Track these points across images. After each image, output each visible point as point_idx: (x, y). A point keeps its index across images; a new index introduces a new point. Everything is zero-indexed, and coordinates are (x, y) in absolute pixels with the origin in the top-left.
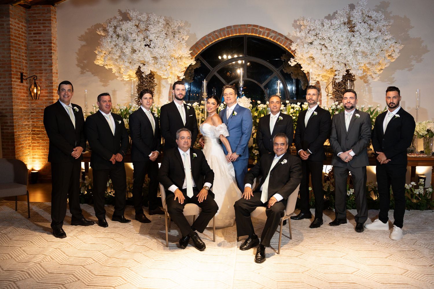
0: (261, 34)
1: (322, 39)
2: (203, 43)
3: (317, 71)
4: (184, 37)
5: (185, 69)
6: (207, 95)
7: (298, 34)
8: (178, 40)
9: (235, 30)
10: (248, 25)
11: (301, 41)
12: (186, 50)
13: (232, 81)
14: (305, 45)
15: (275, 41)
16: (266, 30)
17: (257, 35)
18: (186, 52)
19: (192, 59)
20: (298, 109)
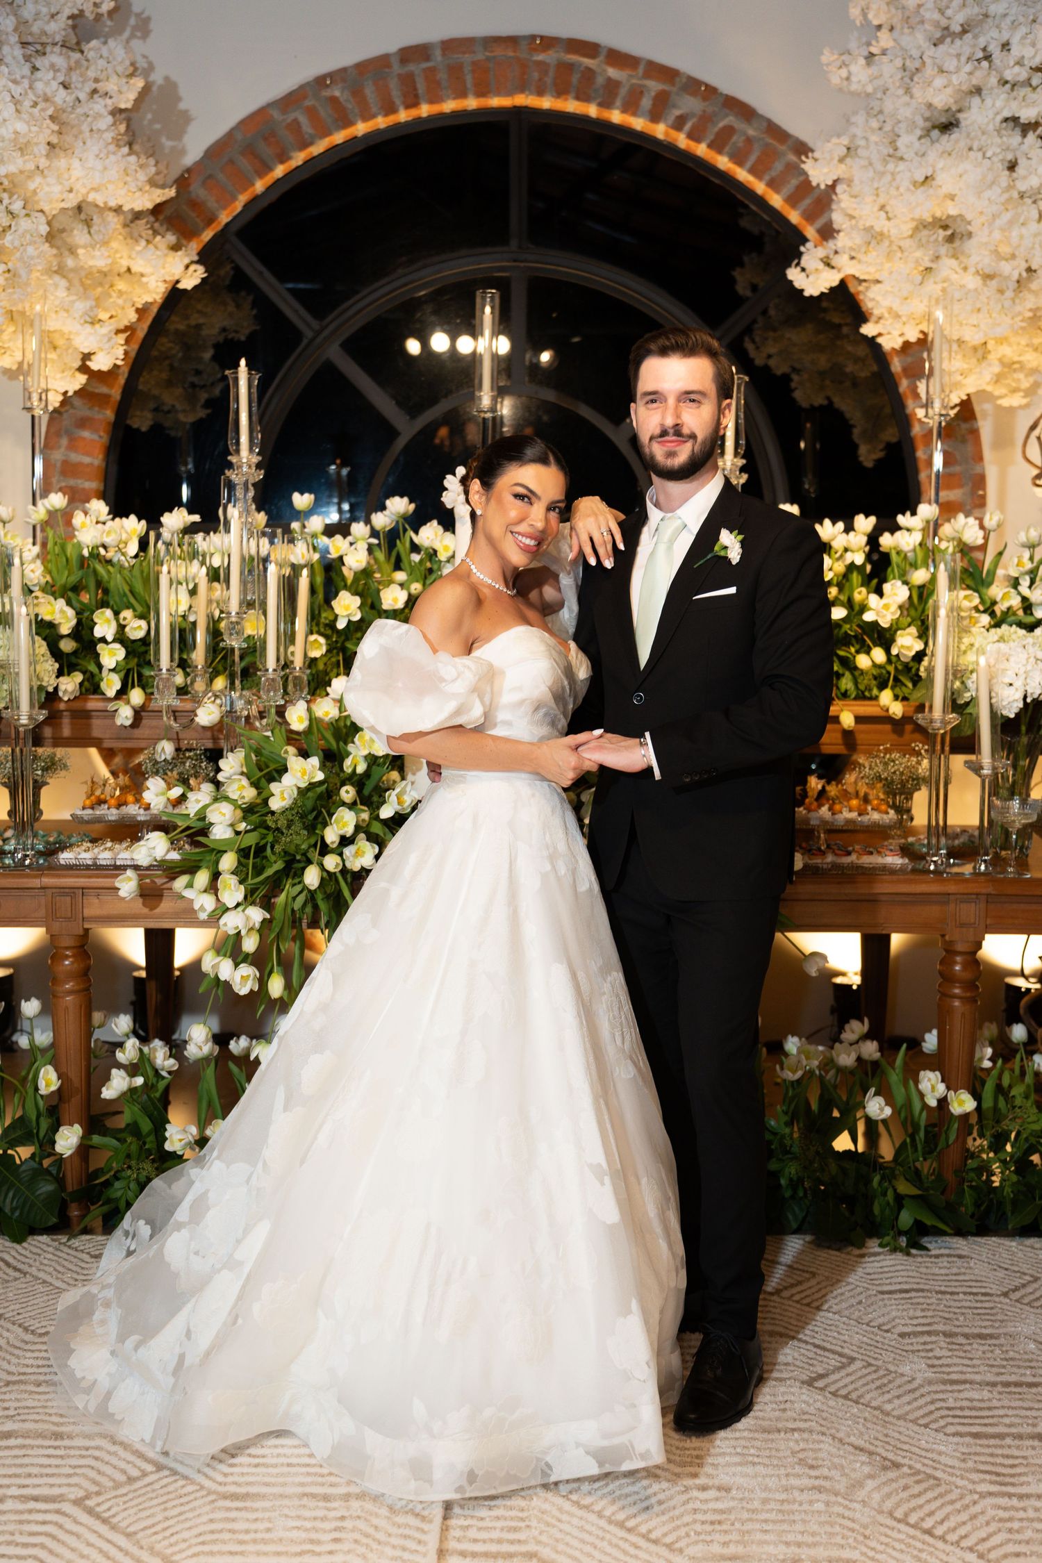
0: (618, 102)
1: (1028, 83)
2: (250, 150)
3: (974, 320)
4: (111, 86)
5: (133, 317)
6: (258, 466)
7: (859, 71)
8: (62, 92)
9: (455, 71)
10: (533, 37)
11: (874, 124)
12: (112, 158)
13: (433, 401)
14: (908, 142)
15: (701, 150)
16: (647, 75)
17: (592, 111)
18: (113, 173)
19: (175, 248)
20: (859, 559)
